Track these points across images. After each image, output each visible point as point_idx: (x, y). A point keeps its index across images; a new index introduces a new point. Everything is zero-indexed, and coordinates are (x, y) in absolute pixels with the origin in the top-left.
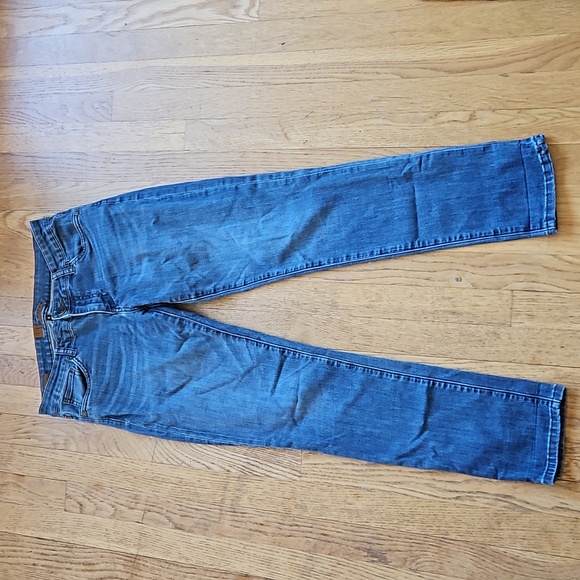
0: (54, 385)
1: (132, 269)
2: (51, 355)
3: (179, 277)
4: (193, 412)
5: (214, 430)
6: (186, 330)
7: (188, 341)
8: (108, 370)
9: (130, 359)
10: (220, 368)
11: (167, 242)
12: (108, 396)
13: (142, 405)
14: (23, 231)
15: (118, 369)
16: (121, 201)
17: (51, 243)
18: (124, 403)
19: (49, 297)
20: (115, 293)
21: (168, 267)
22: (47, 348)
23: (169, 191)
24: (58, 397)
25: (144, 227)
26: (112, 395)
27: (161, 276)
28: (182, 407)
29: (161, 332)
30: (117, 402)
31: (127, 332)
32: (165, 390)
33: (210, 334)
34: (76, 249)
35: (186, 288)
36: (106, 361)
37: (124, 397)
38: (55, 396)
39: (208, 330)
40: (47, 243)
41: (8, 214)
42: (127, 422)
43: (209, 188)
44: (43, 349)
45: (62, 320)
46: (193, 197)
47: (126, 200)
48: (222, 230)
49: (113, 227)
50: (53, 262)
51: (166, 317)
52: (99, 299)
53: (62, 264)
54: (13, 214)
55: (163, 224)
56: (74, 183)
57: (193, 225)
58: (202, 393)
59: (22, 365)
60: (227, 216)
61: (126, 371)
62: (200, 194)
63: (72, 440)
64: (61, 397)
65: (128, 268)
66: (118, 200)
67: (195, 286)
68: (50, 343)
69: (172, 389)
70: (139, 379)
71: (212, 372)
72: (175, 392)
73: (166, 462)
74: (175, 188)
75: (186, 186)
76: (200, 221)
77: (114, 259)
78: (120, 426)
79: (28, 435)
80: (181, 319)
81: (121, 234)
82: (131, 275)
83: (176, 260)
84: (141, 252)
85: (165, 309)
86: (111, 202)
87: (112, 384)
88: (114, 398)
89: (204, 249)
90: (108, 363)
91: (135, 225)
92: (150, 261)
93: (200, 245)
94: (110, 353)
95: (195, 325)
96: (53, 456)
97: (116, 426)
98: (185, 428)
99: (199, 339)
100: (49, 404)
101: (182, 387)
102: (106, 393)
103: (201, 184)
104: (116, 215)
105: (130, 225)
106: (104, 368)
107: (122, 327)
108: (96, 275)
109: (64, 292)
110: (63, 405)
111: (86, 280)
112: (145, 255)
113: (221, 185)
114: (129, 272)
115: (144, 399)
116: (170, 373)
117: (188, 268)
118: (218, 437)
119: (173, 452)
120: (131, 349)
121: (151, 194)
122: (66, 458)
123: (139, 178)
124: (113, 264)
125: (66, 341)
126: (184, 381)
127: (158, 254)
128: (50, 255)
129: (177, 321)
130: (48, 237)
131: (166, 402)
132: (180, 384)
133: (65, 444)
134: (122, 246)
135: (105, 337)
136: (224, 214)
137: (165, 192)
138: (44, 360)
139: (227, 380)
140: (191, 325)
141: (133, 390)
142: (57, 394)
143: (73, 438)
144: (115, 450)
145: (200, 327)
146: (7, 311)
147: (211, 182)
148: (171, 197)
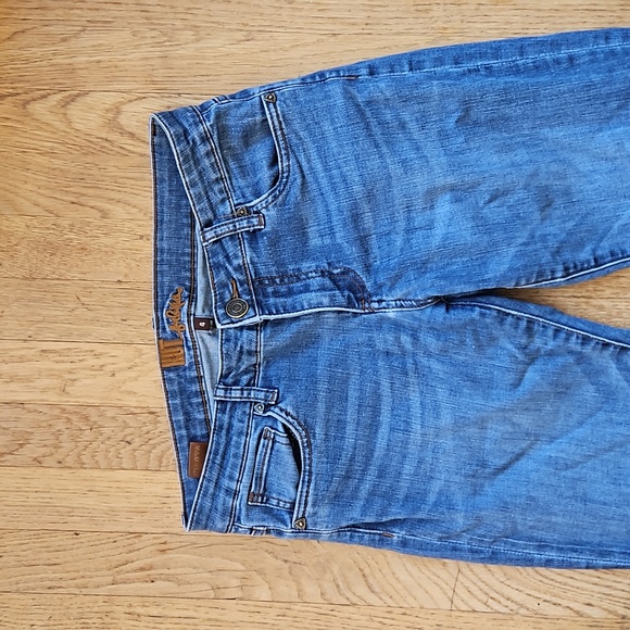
0: (222, 467)
1: (409, 219)
2: (204, 403)
3: (526, 234)
4: (556, 508)
5: (597, 540)
6: (538, 342)
7: (538, 365)
8: (350, 429)
9: (401, 405)
10: (601, 416)
11: (490, 160)
12: (353, 483)
13: (432, 498)
14: (113, 137)
15: (374, 426)
16: (371, 73)
17: (207, 162)
18: (389, 497)
19: (193, 280)
20: (368, 268)
21: (495, 213)
22: (195, 388)
23: (482, 56)
24: (235, 494)
25: (433, 130)
26: (361, 480)
27: (489, 232)
28: (533, 499)
29: (480, 347)
30: (372, 494)
31: (394, 349)
32: (483, 464)
33: (588, 350)
34: (265, 175)
35: (546, 257)
36: (345, 410)
37: (388, 482)
38: (228, 491)
39: (585, 340)
40: (197, 162)
41: (73, 99)
42: (398, 534)
43: (575, 51)
44: (182, 391)
45: (241, 328)
46: (538, 68)
47: (384, 73)
48: (604, 137)
49: (367, 127)
50: (205, 204)
51: (502, 316)
52: (328, 282)
53: (226, 209)
54: (88, 99)
55: (476, 123)
56: (240, 36)
57: (541, 126)
58: (567, 467)
59: (126, 426)
60: (619, 108)
61: (392, 429)
62: (557, 62)
63: (258, 578)
64: (244, 492)
65: (401, 216)
66: (364, 71)
67: (558, 252)
68: (200, 379)
69: (501, 462)
70: (423, 446)
71: (581, 424)
72: (504, 468)
73: (484, 608)
74: (496, 49)
75: (521, 46)
76: (557, 118)
77: (370, 196)
78: (382, 542)
79: (148, 573)
80: (530, 321)
81: (387, 143)
82: (409, 231)
83: (512, 199)
84: (440, 182)
85: (498, 300)
86: (349, 76)
87: (359, 458)
88: (366, 487)
89: (562, 177)
90: (351, 415)
91: (413, 126)
92: (457, 200)
93: (554, 167)
94: (353, 394)
95: (557, 331)
96: (214, 614)
97: (372, 543)
98: (531, 539)
99: (560, 360)
100: (213, 508)
101: (518, 457)
102: (347, 477)
103: (555, 42)
104: (369, 103)
105: (403, 126)
106: (341, 424)
107: (385, 340)
108: (312, 231)
109: (238, 269)
110: (249, 508)
111: (289, 241)
112: (444, 189)
113: (602, 45)
114: (402, 225)
115: (436, 486)
116: (495, 430)
117: (537, 216)
118: (610, 553)
119: (498, 586)
120: (406, 385)
121: (440, 61)
122: (245, 616)
123: (400, 28)
124: (365, 207)
125: (246, 372)
126: (524, 445)
127: (474, 186)
128: (200, 188)
129: (523, 324)
130: (202, 150)
131: (487, 488)
132: (517, 450)
133: (241, 587)
134: (395, 169)
135: (340, 360)
136: (614, 105)
137: (471, 57)
138: (186, 414)
139: (619, 439)
140: (550, 332)
141: (408, 468)
142: (233, 485)
143: (261, 572)
144: (362, 590)
145: (569, 334)
146: (80, 311)
147: (580, 38)
148: (488, 68)
